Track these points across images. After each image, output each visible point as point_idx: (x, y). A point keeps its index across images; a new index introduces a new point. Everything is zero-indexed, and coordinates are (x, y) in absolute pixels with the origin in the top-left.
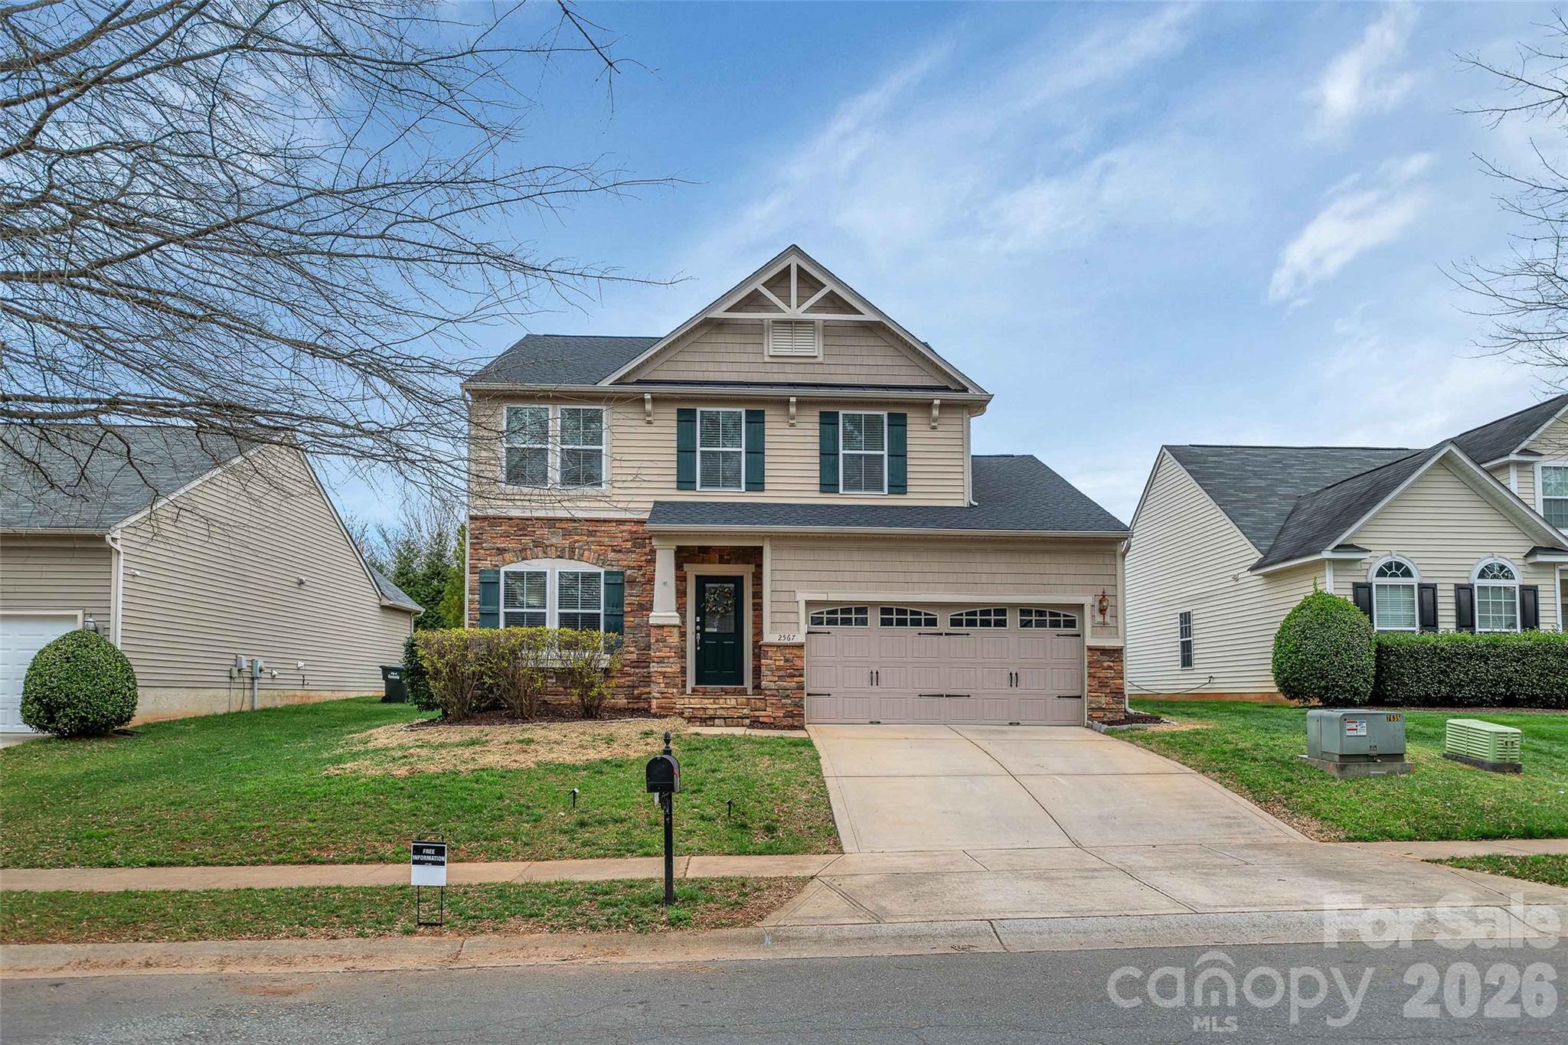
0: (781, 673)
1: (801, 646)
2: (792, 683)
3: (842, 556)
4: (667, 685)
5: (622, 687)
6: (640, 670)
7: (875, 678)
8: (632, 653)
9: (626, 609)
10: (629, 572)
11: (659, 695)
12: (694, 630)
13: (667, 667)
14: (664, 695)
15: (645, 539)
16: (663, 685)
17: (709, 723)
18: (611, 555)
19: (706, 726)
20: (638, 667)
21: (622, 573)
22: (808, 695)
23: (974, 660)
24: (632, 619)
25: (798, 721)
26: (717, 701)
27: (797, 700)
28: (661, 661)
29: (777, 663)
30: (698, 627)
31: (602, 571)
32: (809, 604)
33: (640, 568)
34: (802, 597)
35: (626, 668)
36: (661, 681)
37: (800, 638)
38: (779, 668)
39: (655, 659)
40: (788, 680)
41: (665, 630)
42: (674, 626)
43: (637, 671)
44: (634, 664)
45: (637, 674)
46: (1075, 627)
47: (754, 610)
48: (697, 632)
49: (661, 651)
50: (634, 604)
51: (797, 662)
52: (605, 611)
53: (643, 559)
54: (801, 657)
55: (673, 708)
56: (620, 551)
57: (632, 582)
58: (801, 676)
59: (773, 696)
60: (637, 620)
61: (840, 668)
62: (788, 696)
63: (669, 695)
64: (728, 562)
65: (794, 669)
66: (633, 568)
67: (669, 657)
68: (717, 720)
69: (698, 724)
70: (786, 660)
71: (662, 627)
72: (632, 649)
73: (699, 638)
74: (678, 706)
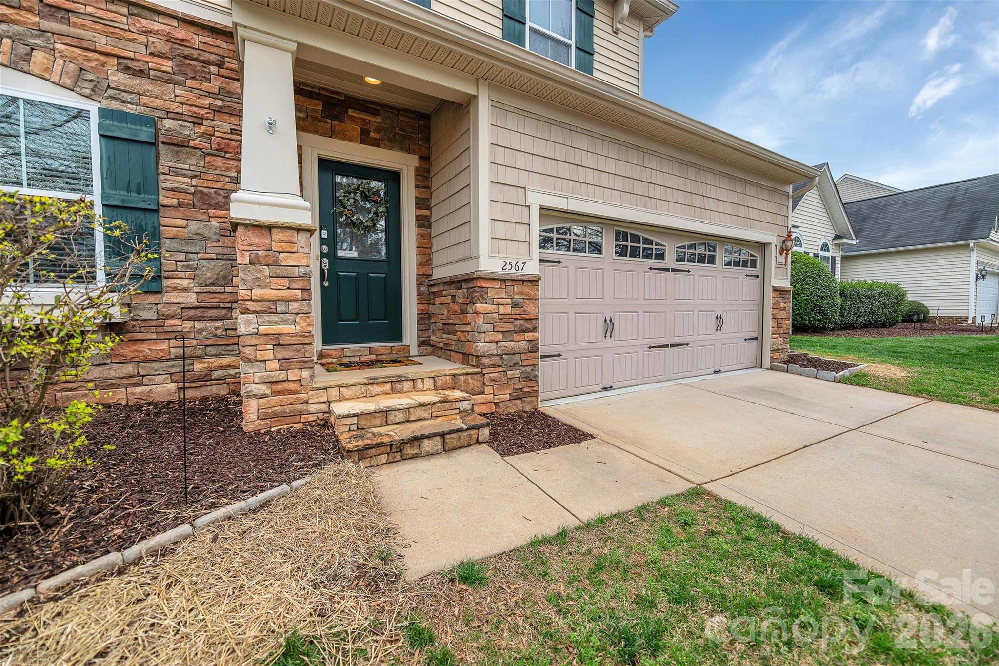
0: (508, 327)
1: (533, 281)
2: (520, 344)
3: (585, 143)
4: (285, 363)
5: (161, 360)
6: (208, 324)
7: (609, 327)
8: (185, 290)
9: (163, 200)
10: (168, 123)
11: (264, 389)
12: (318, 253)
13: (285, 322)
14: (279, 387)
15: (207, 63)
16: (274, 365)
17: (409, 451)
18: (117, 78)
19: (403, 459)
20: (200, 319)
21: (151, 122)
22: (543, 357)
23: (691, 302)
24: (180, 222)
25: (530, 402)
26: (398, 386)
27: (529, 369)
28: (269, 308)
29: (502, 310)
30: (325, 248)
31: (93, 108)
32: (546, 212)
33: (198, 121)
34: (536, 200)
35: (170, 322)
36: (270, 355)
37: (532, 268)
38: (503, 318)
39: (251, 305)
40: (517, 337)
41: (277, 235)
42: (299, 229)
43: (198, 325)
44: (191, 313)
45: (200, 331)
46: (755, 268)
47: (419, 226)
48: (322, 255)
49: (267, 286)
50: (185, 192)
51: (529, 307)
52: (104, 196)
53: (206, 102)
54: (534, 299)
55: (301, 414)
56: (141, 73)
57: (179, 145)
58: (535, 330)
59: (494, 366)
60: (193, 226)
61: (572, 315)
62: (516, 364)
63: (292, 386)
64: (376, 143)
65: (526, 319)
66: (178, 116)
67: (287, 301)
68: (426, 442)
69: (384, 458)
70: (515, 305)
71: (268, 228)
72: (185, 283)
73: (326, 266)
74: (313, 408)
